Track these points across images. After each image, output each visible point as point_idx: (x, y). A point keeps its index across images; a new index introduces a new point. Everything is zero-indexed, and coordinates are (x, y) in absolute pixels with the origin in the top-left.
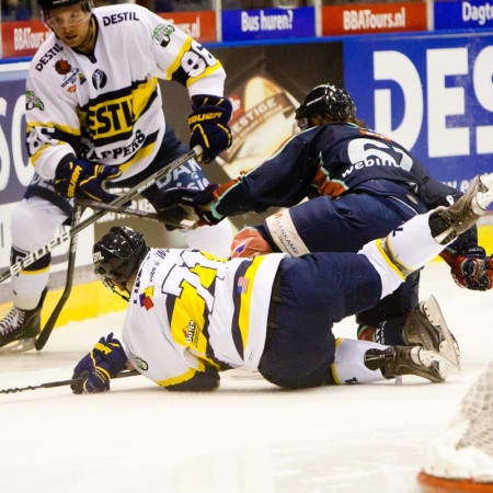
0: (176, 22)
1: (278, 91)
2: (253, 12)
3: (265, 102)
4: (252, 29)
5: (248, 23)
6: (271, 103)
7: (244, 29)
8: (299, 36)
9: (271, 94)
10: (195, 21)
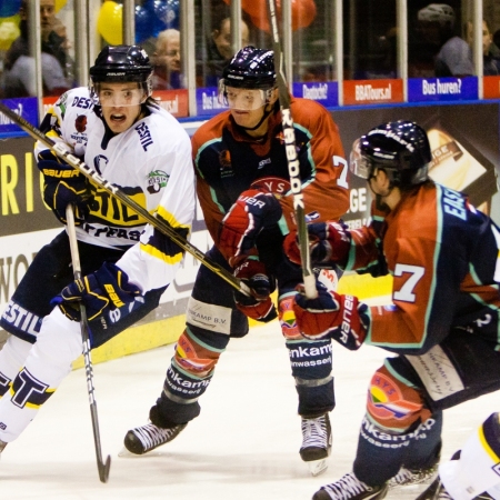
0: (374, 87)
1: (450, 140)
2: (431, 81)
3: (440, 149)
4: (430, 93)
5: (428, 88)
6: (444, 149)
7: (425, 93)
8: (466, 99)
9: (444, 142)
10: (387, 87)
